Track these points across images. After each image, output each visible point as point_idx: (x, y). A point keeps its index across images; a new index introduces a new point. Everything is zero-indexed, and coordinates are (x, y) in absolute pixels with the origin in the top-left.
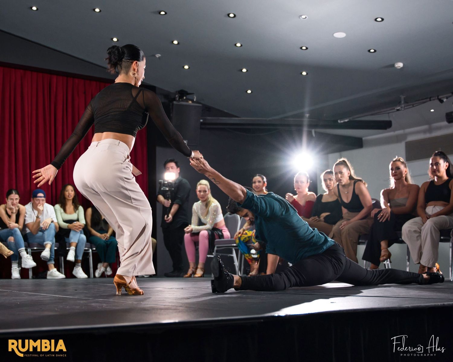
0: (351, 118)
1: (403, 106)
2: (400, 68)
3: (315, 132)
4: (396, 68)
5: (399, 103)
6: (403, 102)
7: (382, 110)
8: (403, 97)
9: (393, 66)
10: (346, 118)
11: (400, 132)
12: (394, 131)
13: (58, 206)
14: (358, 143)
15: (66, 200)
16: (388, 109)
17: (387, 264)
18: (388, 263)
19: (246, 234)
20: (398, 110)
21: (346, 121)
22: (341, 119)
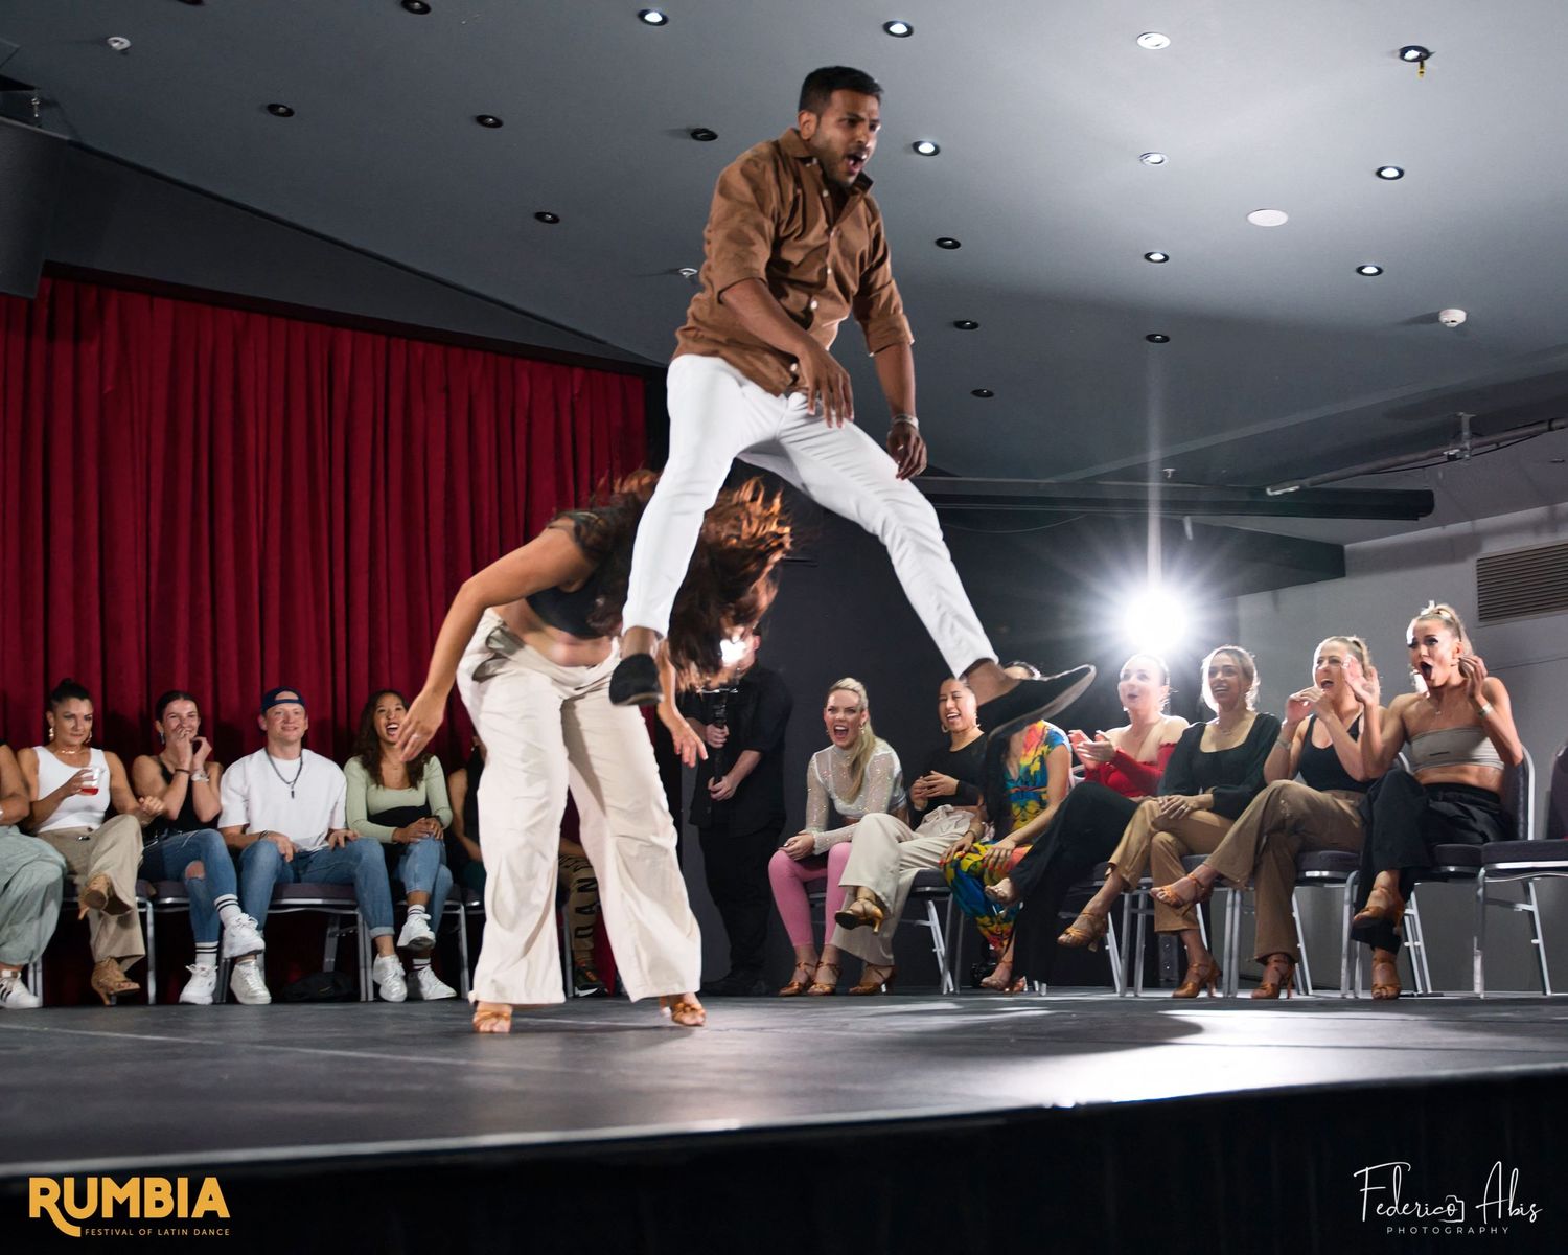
0: (1306, 482)
1: (1467, 445)
2: (1455, 324)
3: (1194, 525)
4: (1444, 325)
5: (1455, 435)
6: (1466, 433)
7: (1403, 459)
8: (1466, 417)
9: (1434, 318)
10: (1291, 480)
11: (1462, 527)
12: (1442, 523)
13: (354, 765)
14: (1329, 563)
15: (383, 744)
16: (1421, 456)
17: (1415, 947)
18: (1417, 944)
19: (977, 851)
20: (1452, 458)
21: (1291, 490)
22: (1275, 485)
